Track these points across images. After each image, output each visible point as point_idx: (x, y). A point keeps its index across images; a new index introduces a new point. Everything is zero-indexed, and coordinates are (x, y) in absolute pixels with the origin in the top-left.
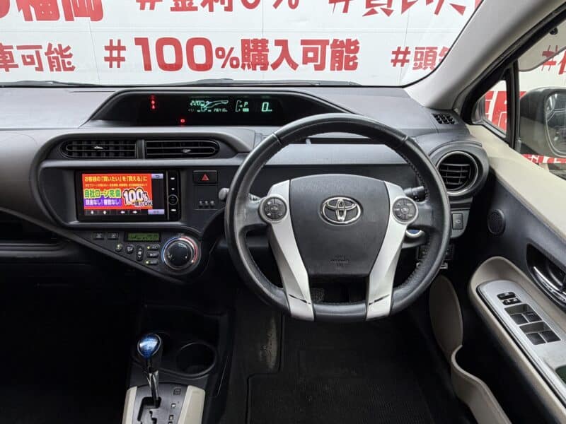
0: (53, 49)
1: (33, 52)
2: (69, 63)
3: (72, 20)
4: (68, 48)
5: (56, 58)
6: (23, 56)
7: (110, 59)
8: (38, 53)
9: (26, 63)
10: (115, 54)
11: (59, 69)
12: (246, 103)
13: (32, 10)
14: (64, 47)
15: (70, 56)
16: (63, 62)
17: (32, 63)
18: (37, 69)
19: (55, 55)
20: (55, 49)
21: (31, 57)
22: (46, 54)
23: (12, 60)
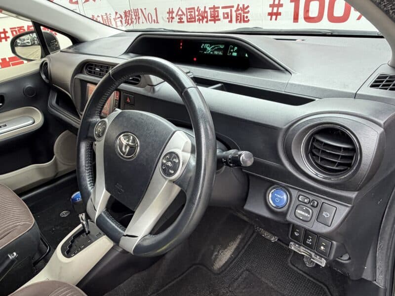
0: (239, 8)
2: (247, 17)
5: (240, 14)
6: (224, 13)
7: (271, 14)
8: (231, 11)
9: (224, 18)
10: (275, 10)
11: (240, 22)
12: (236, 48)
14: (245, 6)
15: (248, 12)
16: (244, 16)
19: (240, 12)
20: (241, 8)
21: (227, 14)
23: (218, 16)
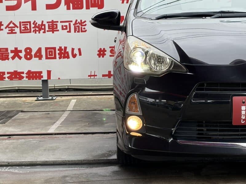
1: (67, 24)
3: (89, 9)
4: (85, 21)
13: (71, 5)
17: (66, 29)
18: (68, 32)
22: (74, 24)
